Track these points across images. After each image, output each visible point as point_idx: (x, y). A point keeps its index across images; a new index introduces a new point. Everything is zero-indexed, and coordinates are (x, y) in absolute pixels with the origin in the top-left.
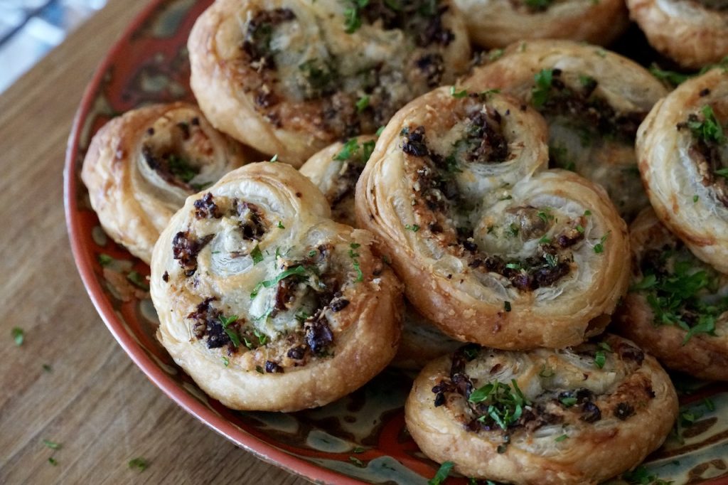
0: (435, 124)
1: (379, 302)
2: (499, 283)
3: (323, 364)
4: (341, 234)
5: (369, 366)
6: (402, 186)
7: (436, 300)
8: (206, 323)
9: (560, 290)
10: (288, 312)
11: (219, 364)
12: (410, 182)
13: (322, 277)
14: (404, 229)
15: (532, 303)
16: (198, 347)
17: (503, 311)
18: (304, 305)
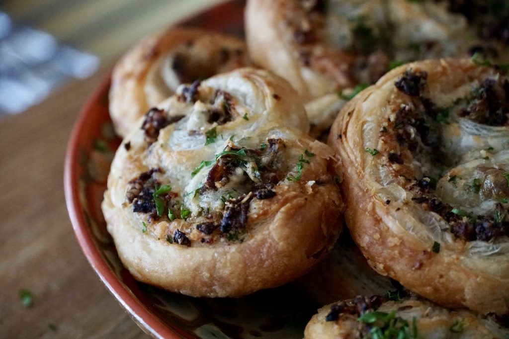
0: (444, 78)
1: (305, 204)
2: (437, 224)
3: (228, 247)
4: (300, 141)
5: (274, 262)
6: (378, 114)
7: (366, 221)
8: (141, 190)
9: (497, 248)
10: (217, 192)
11: (137, 230)
12: (389, 111)
13: (262, 169)
14: (363, 151)
15: (463, 252)
16: (126, 213)
17: (429, 250)
18: (235, 190)
